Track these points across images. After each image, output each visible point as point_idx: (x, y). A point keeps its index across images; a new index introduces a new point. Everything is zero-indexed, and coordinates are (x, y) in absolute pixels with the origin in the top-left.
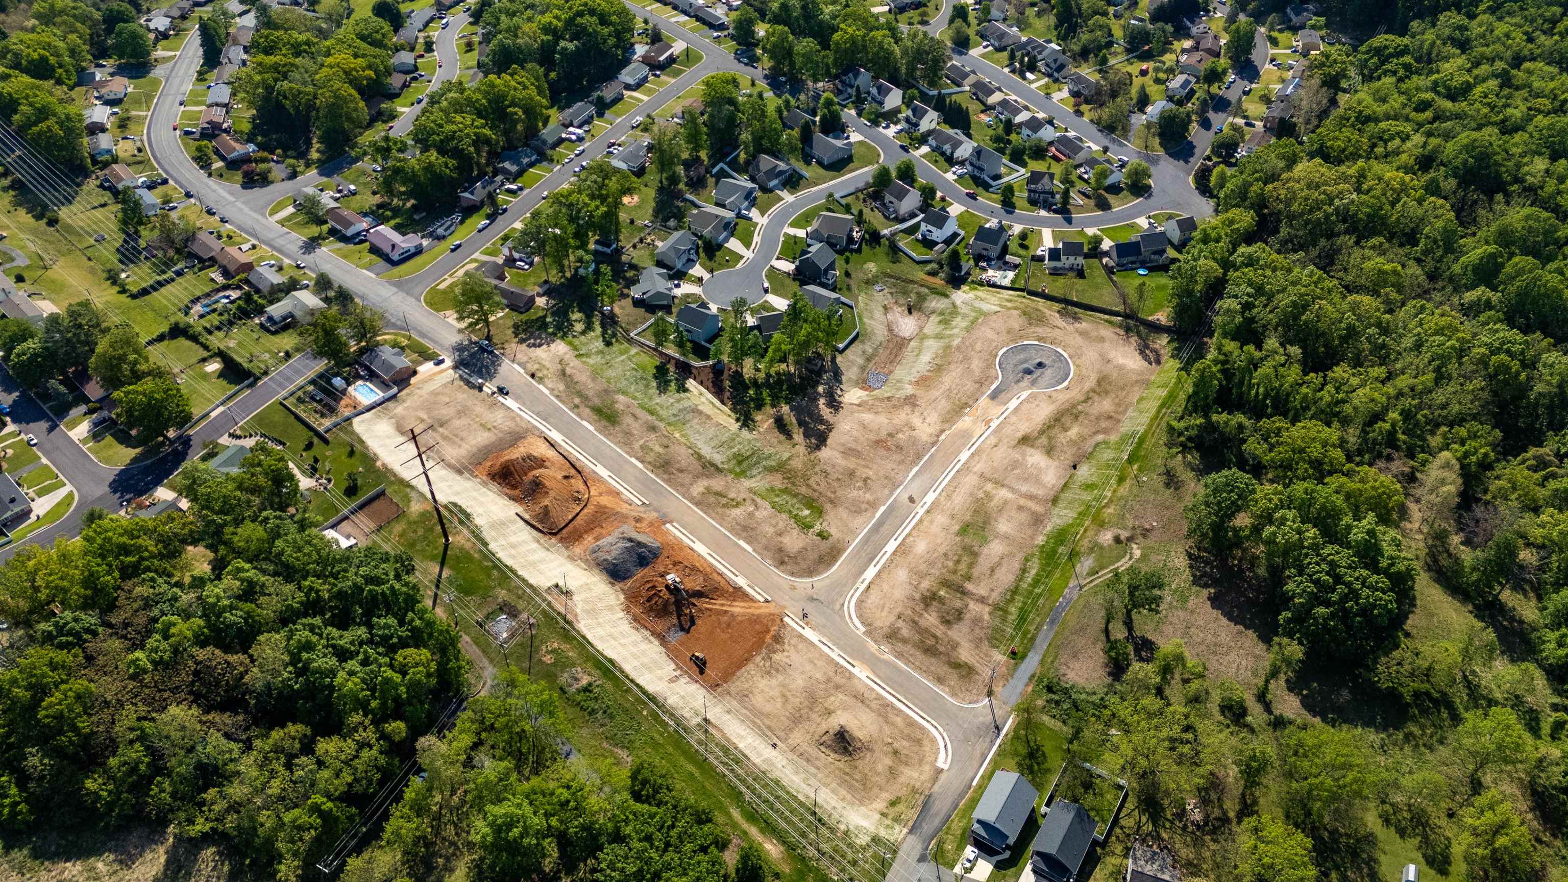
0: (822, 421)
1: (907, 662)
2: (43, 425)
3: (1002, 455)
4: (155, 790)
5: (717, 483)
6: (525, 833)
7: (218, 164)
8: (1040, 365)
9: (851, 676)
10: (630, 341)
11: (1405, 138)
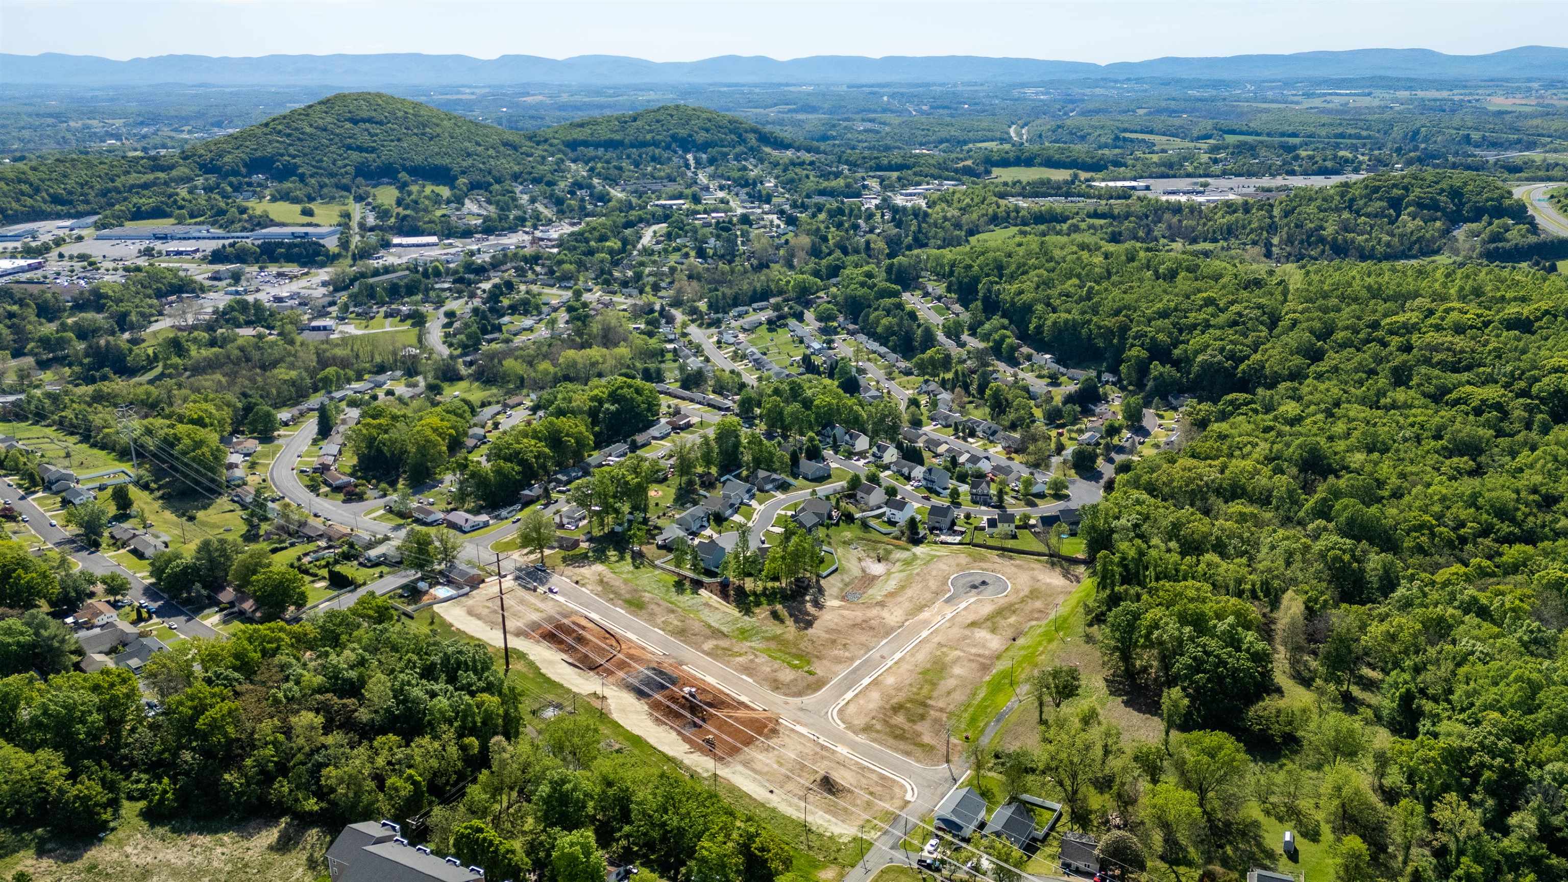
0: (809, 614)
1: (880, 743)
2: (183, 618)
3: (956, 632)
4: (276, 785)
5: (724, 643)
6: (574, 789)
7: (324, 489)
8: (984, 583)
9: (834, 752)
10: (655, 567)
11: (1255, 445)
